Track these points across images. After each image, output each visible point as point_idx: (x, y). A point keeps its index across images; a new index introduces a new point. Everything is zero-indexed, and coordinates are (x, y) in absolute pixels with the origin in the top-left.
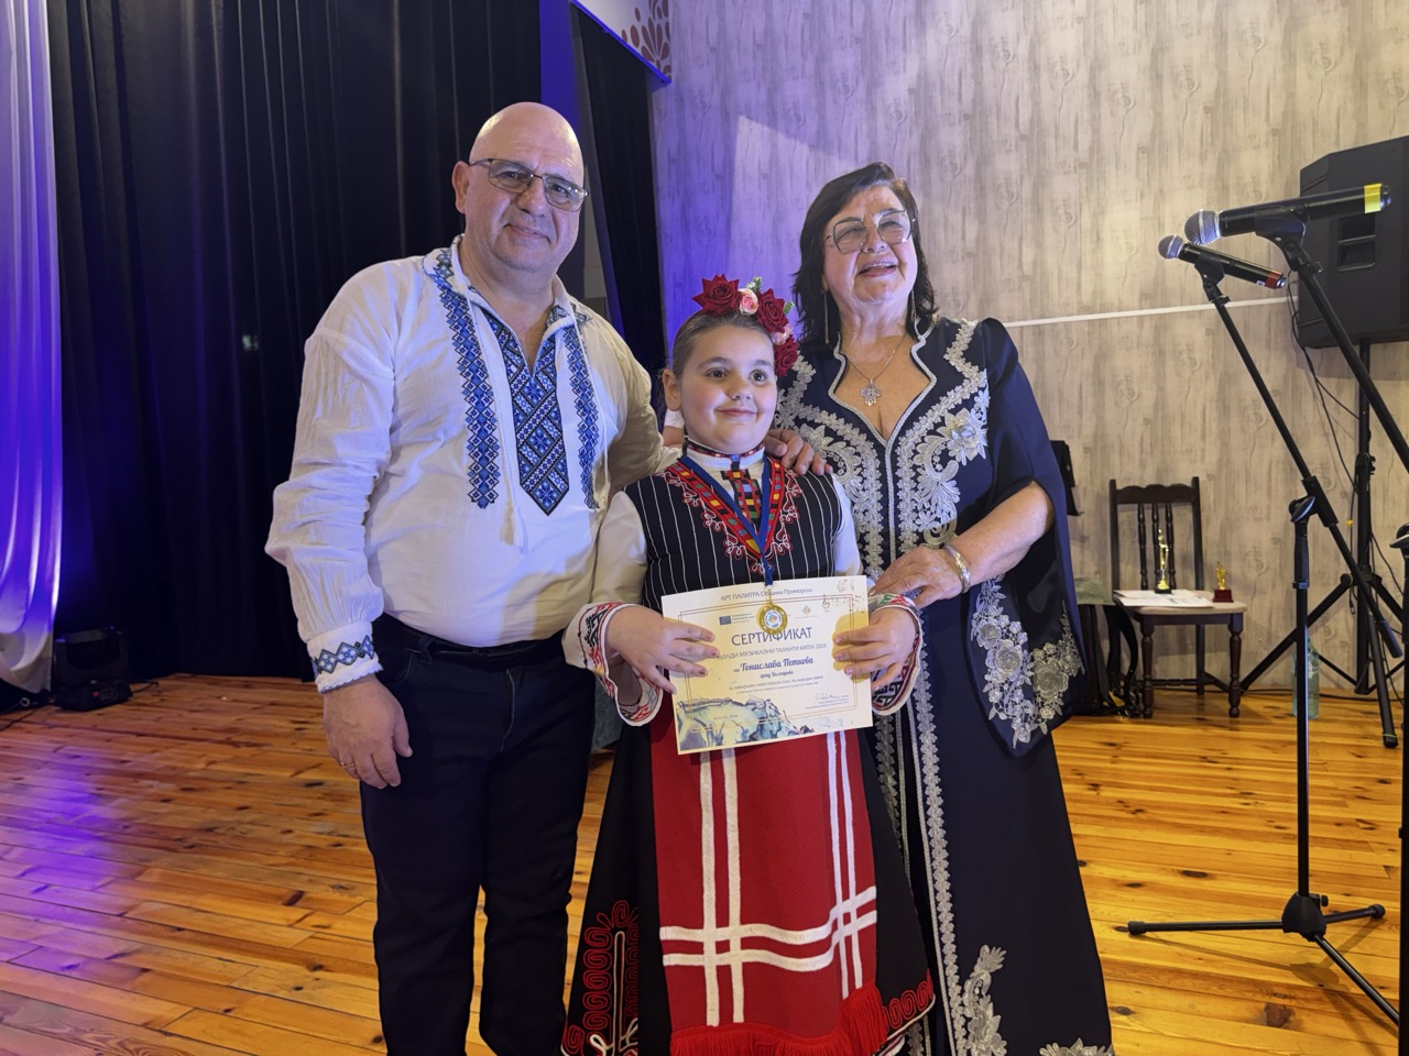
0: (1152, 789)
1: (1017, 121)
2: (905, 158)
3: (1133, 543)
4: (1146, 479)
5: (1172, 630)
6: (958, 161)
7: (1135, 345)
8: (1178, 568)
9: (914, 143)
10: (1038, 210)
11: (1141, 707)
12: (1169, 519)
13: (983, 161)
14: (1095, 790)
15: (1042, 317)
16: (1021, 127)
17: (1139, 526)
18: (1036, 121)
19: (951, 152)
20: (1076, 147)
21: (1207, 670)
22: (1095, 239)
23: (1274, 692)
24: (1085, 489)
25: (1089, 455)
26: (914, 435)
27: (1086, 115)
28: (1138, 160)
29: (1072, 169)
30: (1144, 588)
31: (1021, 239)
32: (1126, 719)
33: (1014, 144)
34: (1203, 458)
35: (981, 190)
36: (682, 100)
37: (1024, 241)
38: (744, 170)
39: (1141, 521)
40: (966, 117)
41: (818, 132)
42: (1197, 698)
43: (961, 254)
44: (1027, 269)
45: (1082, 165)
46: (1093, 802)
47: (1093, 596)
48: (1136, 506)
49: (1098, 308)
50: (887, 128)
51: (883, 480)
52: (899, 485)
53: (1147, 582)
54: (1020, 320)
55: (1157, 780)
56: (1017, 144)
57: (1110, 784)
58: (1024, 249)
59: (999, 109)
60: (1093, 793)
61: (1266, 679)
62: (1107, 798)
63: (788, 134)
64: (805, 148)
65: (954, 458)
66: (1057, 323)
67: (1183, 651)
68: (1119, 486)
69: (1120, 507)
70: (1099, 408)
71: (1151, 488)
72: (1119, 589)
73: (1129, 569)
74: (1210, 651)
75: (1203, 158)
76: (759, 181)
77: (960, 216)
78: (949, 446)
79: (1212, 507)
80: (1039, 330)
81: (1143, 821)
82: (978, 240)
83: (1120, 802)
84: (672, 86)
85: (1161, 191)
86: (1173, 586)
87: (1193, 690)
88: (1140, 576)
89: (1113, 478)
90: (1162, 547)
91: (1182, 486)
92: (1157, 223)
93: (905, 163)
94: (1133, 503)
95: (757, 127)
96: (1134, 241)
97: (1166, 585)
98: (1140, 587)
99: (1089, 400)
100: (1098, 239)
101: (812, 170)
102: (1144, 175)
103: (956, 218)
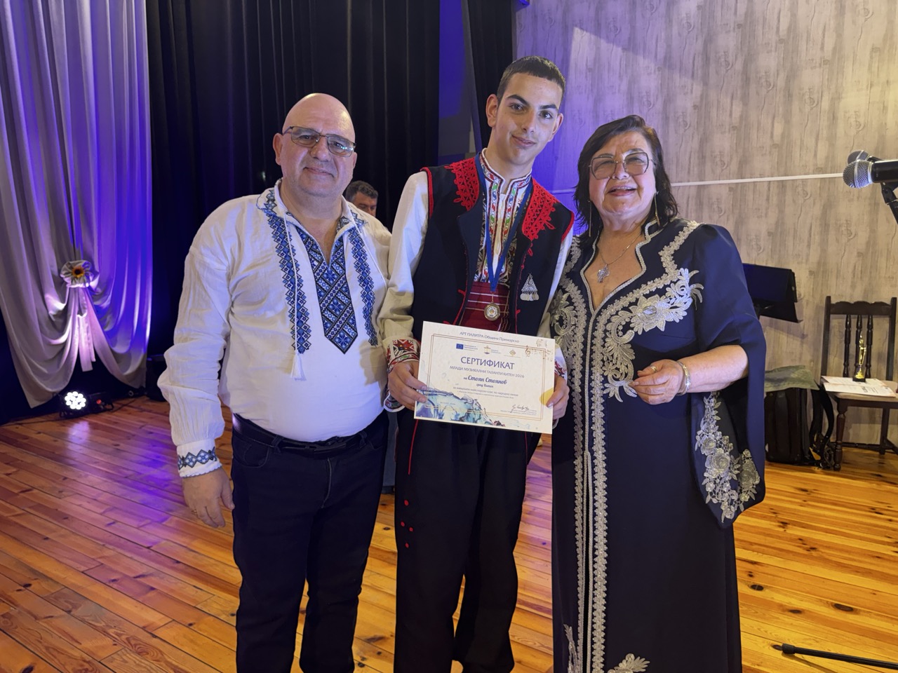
0: (827, 531)
1: (778, 28)
2: (691, 58)
3: (841, 342)
4: (854, 296)
5: (865, 410)
6: (731, 59)
7: (855, 198)
8: (874, 363)
9: (699, 45)
10: (789, 96)
11: (832, 462)
12: (870, 327)
13: (749, 59)
14: (783, 528)
15: (786, 175)
16: (781, 33)
17: (846, 331)
18: (792, 28)
19: (726, 53)
20: (822, 48)
21: (889, 438)
22: (832, 118)
25: (813, 277)
27: (832, 23)
28: (871, 57)
29: (818, 65)
30: (846, 375)
31: (774, 118)
32: (820, 470)
33: (774, 45)
35: (746, 80)
36: (536, 17)
37: (776, 119)
38: (576, 66)
39: (848, 327)
40: (739, 26)
41: (630, 39)
42: (880, 458)
43: (727, 127)
44: (777, 138)
45: (826, 62)
46: (779, 537)
47: (803, 382)
48: (845, 316)
49: (829, 169)
50: (680, 35)
51: (585, 336)
52: (595, 342)
53: (848, 372)
54: (768, 177)
55: (833, 524)
56: (776, 45)
57: (795, 524)
58: (776, 125)
59: (765, 19)
60: (782, 530)
62: (791, 534)
63: (608, 40)
64: (620, 49)
65: (633, 328)
66: (796, 180)
67: (872, 421)
68: (834, 301)
69: (832, 316)
70: (824, 243)
71: (858, 303)
72: (826, 375)
73: (836, 360)
74: (893, 424)
76: (586, 73)
77: (729, 100)
78: (633, 320)
80: (782, 184)
81: (812, 557)
82: (741, 117)
83: (800, 539)
84: (529, 8)
85: (888, 82)
86: (868, 375)
87: (878, 451)
88: (843, 367)
89: (828, 295)
90: (862, 348)
91: (882, 304)
92: (882, 105)
93: (691, 61)
94: (844, 314)
95: (586, 35)
96: (862, 120)
97: (862, 374)
98: (842, 375)
99: (817, 237)
100: (833, 118)
101: (623, 66)
102: (875, 69)
103: (726, 101)
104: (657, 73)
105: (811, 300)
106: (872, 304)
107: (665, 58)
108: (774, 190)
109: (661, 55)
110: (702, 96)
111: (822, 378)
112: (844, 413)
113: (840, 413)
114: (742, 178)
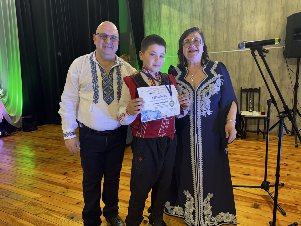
3: (245, 101)
4: (249, 87)
5: (253, 120)
6: (211, 14)
7: (248, 57)
8: (254, 106)
9: (201, 10)
10: (228, 26)
11: (244, 136)
12: (253, 96)
13: (216, 15)
15: (228, 50)
16: (225, 6)
18: (228, 5)
19: (209, 13)
20: (237, 11)
21: (260, 129)
23: (274, 134)
24: (236, 89)
25: (237, 81)
26: (201, 89)
27: (240, 3)
28: (251, 14)
29: (236, 16)
30: (247, 111)
31: (224, 33)
32: (240, 139)
34: (262, 83)
36: (150, 0)
38: (163, 16)
39: (247, 96)
40: (213, 4)
41: (180, 8)
42: (257, 134)
43: (210, 36)
44: (225, 39)
45: (238, 15)
48: (246, 93)
50: (195, 7)
51: (194, 98)
52: (198, 99)
54: (223, 51)
56: (224, 10)
58: (224, 35)
59: (220, 2)
61: (273, 131)
63: (173, 8)
64: (177, 11)
65: (210, 94)
66: (231, 52)
67: (255, 124)
68: (243, 88)
69: (243, 93)
70: (239, 71)
71: (250, 89)
72: (241, 111)
73: (244, 106)
74: (261, 125)
75: (266, 14)
76: (167, 19)
77: (210, 27)
78: (209, 91)
79: (263, 93)
80: (227, 53)
82: (214, 32)
83: (235, 158)
85: (256, 22)
86: (253, 110)
87: (256, 133)
88: (246, 108)
89: (241, 87)
90: (251, 102)
91: (256, 89)
92: (254, 29)
93: (199, 15)
94: (246, 92)
95: (166, 6)
96: (249, 33)
97: (252, 110)
98: (246, 110)
99: (238, 69)
100: (241, 33)
101: (178, 16)
102: (252, 18)
103: (210, 28)
104: (188, 19)
105: (236, 88)
106: (254, 89)
107: (191, 14)
108: (225, 55)
109: (190, 13)
110: (202, 26)
111: (240, 112)
112: (246, 121)
113: (245, 122)
114: (215, 52)
